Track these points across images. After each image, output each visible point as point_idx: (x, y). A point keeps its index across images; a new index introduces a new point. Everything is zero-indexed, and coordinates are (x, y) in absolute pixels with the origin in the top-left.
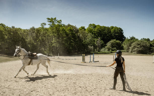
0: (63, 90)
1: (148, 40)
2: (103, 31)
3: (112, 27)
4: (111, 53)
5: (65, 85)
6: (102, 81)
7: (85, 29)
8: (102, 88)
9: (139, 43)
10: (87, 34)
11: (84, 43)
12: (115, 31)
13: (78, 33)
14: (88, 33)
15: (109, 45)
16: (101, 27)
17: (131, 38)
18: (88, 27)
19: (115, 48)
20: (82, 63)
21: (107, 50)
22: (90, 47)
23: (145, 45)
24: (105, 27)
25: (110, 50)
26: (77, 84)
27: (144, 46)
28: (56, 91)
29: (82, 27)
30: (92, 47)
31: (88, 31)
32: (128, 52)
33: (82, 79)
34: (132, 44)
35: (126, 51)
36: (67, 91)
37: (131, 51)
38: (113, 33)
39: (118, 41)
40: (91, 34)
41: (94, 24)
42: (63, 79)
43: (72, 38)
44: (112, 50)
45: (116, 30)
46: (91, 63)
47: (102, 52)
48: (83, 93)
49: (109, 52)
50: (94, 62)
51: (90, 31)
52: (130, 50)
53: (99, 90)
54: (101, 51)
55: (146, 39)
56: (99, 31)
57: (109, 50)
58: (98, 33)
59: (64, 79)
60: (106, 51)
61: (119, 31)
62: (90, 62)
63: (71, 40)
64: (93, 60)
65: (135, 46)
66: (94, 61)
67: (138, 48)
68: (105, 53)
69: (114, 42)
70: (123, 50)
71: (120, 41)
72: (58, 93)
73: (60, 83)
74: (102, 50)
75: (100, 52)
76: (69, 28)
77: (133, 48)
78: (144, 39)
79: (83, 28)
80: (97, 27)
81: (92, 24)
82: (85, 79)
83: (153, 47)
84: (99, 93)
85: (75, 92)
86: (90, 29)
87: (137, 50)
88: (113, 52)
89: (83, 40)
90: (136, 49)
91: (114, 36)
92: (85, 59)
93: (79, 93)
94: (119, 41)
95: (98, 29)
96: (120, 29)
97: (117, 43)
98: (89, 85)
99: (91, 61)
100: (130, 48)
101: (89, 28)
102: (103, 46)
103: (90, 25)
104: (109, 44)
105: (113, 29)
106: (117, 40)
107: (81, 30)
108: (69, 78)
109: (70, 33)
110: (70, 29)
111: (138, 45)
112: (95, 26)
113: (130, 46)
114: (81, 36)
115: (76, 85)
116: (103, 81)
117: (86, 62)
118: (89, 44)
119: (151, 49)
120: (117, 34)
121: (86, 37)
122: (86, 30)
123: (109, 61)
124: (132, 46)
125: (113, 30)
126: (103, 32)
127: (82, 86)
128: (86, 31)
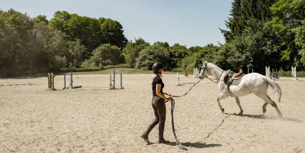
0: (34, 142)
1: (166, 45)
2: (85, 26)
3: (103, 20)
4: (102, 69)
5: (33, 133)
6: (100, 121)
7: (47, 22)
8: (105, 132)
9: (151, 51)
10: (52, 31)
11: (46, 49)
12: (107, 27)
13: (32, 28)
14: (54, 29)
15: (98, 55)
16: (80, 19)
17: (136, 41)
18: (54, 17)
19: (109, 61)
20: (47, 90)
21: (93, 64)
22: (58, 58)
23: (161, 54)
24: (88, 19)
25: (100, 65)
26: (56, 128)
27: (160, 57)
28: (21, 145)
29: (40, 16)
30: (64, 58)
31: (54, 25)
32: (133, 67)
33: (60, 120)
34: (140, 53)
35: (129, 66)
36: (42, 142)
37: (139, 66)
38: (104, 31)
39: (114, 47)
40: (60, 31)
41: (65, 13)
42: (22, 123)
43: (20, 40)
44: (104, 64)
45: (110, 25)
46: (66, 90)
47: (83, 69)
48: (75, 142)
49: (97, 68)
50: (73, 88)
51: (59, 26)
52: (137, 64)
53: (99, 135)
54: (82, 65)
55: (162, 43)
56: (77, 25)
57: (97, 63)
58: (74, 30)
59: (25, 123)
60: (92, 66)
61: (116, 27)
62: (64, 88)
63: (17, 44)
64: (71, 85)
65: (145, 57)
66: (73, 86)
67: (151, 60)
68: (90, 70)
69: (108, 48)
70: (125, 63)
71: (119, 47)
72: (26, 147)
73: (21, 131)
74: (85, 64)
75: (80, 69)
76: (11, 18)
77: (142, 60)
78: (159, 43)
79: (42, 19)
80: (72, 17)
81: (61, 11)
82: (66, 119)
83: (175, 58)
84: (103, 139)
85: (57, 142)
86: (58, 21)
87: (149, 63)
88: (105, 67)
89: (44, 45)
90: (147, 61)
91: (107, 36)
92: (53, 83)
93: (67, 143)
94: (117, 47)
95: (75, 21)
96: (118, 23)
97: (113, 50)
98: (78, 129)
99: (67, 86)
100: (137, 59)
101: (55, 20)
102: (85, 56)
103: (58, 13)
104: (97, 53)
105: (105, 23)
106: (112, 44)
107: (38, 22)
108: (35, 120)
109: (13, 28)
110: (13, 20)
111: (151, 54)
112: (68, 17)
113: (137, 55)
114: (39, 35)
115: (54, 131)
116: (102, 121)
117: (55, 90)
118: (56, 53)
119: (172, 61)
120: (112, 34)
121: (51, 37)
122: (50, 23)
123: (101, 86)
124: (140, 57)
125: (103, 25)
126: (85, 29)
127: (66, 131)
128: (49, 26)
